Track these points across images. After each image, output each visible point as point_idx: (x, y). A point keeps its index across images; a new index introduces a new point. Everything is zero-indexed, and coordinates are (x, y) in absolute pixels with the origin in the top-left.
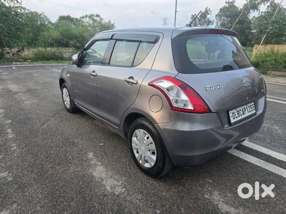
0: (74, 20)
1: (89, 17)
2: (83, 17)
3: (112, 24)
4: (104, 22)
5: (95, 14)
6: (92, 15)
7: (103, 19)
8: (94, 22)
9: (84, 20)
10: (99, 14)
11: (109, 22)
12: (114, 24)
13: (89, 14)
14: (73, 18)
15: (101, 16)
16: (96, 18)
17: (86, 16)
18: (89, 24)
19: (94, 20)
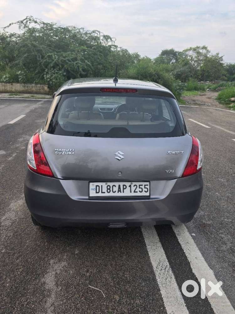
0: (177, 54)
1: (193, 50)
2: (187, 50)
3: (220, 57)
4: (211, 54)
5: (202, 46)
6: (198, 47)
7: (210, 52)
8: (197, 55)
9: (187, 53)
10: (206, 46)
11: (216, 55)
12: (222, 57)
13: (194, 46)
14: (176, 52)
15: (208, 48)
16: (201, 51)
17: (191, 49)
18: (192, 58)
19: (198, 53)
